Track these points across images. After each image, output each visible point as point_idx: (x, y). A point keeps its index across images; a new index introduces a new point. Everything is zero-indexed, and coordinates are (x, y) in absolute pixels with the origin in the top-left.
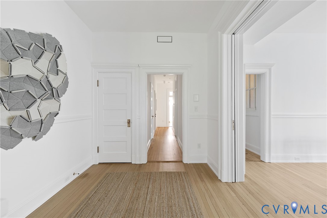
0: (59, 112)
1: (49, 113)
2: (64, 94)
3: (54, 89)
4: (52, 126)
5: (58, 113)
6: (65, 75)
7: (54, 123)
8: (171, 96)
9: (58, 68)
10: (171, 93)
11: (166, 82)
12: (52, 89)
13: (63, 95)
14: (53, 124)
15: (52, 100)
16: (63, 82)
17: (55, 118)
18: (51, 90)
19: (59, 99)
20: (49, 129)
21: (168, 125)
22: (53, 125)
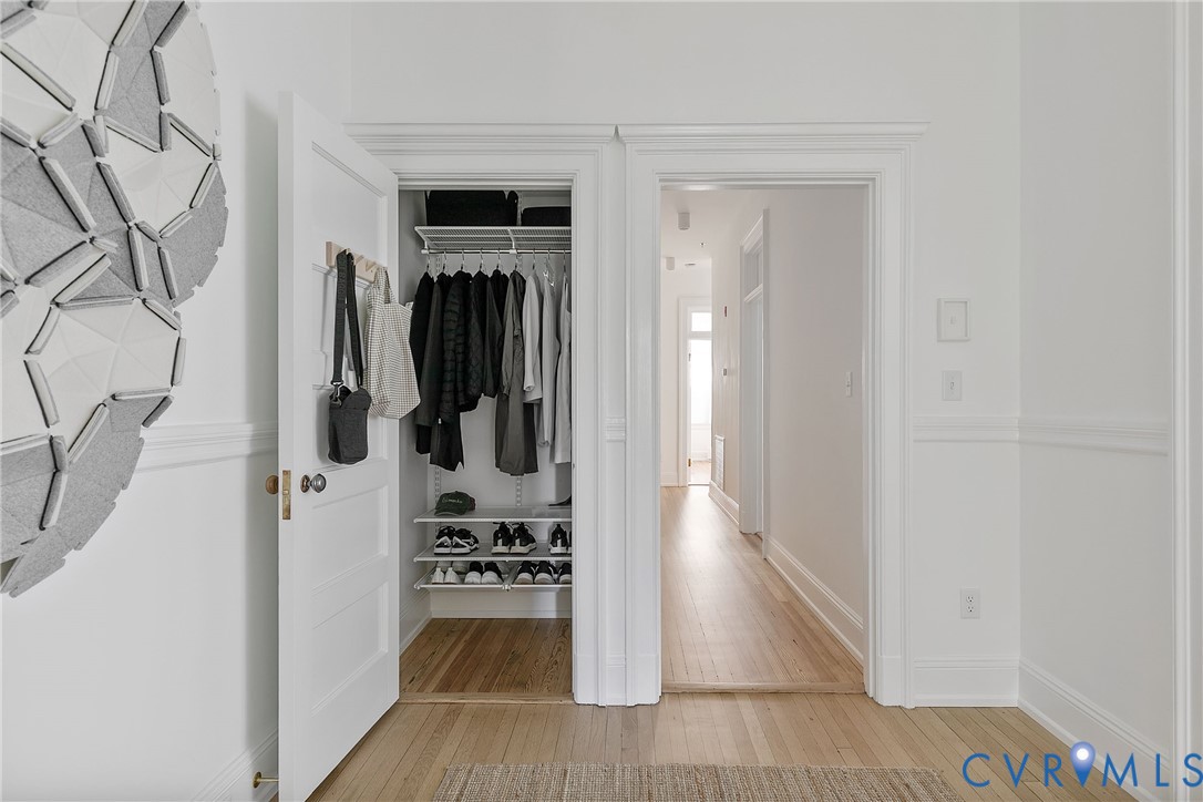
0: (174, 393)
1: (103, 396)
2: (200, 284)
3: (137, 236)
4: (124, 486)
5: (165, 401)
6: (211, 160)
7: (141, 463)
8: (700, 335)
9: (165, 109)
10: (702, 321)
11: (679, 264)
12: (128, 235)
13: (196, 289)
14: (131, 469)
15: (129, 308)
16: (199, 203)
17: (144, 433)
18: (124, 239)
19: (170, 310)
20: (107, 507)
21: (685, 477)
22: (136, 479)
